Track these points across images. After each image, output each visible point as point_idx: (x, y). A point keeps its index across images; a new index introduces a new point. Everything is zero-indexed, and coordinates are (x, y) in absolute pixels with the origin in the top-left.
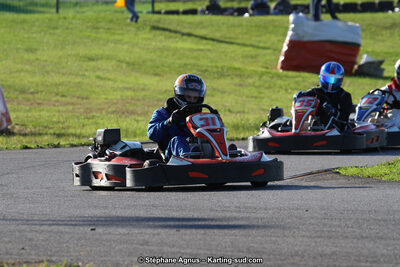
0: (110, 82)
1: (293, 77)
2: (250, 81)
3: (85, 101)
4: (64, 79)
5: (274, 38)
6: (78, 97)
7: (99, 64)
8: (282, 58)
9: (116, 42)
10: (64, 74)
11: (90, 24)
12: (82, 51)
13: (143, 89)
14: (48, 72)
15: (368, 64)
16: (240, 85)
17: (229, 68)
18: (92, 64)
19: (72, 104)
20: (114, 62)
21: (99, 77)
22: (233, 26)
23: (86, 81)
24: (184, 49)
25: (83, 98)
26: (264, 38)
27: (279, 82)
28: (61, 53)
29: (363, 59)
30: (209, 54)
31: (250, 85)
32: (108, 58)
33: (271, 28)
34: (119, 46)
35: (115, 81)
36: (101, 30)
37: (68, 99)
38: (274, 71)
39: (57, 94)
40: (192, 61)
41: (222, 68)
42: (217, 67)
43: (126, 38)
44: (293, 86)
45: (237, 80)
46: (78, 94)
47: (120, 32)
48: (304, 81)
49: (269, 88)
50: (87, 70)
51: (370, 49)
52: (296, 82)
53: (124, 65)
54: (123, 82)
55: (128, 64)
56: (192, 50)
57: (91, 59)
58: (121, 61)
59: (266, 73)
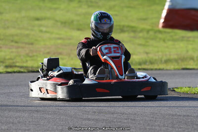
0: (48, 35)
1: (169, 33)
2: (141, 35)
3: (31, 46)
4: (19, 32)
6: (26, 43)
7: (43, 22)
9: (56, 9)
10: (19, 29)
12: (32, 14)
13: (70, 39)
14: (8, 27)
16: (134, 37)
17: (128, 26)
18: (37, 22)
19: (23, 48)
21: (41, 31)
26: (153, 7)
27: (160, 36)
28: (17, 15)
31: (140, 37)
32: (49, 19)
34: (58, 12)
35: (52, 33)
37: (20, 45)
38: (156, 29)
39: (12, 41)
41: (124, 26)
42: (120, 26)
43: (62, 6)
45: (132, 34)
46: (27, 41)
49: (152, 39)
52: (171, 36)
53: (59, 24)
54: (57, 34)
55: (62, 23)
57: (38, 19)
58: (57, 21)
59: (152, 30)
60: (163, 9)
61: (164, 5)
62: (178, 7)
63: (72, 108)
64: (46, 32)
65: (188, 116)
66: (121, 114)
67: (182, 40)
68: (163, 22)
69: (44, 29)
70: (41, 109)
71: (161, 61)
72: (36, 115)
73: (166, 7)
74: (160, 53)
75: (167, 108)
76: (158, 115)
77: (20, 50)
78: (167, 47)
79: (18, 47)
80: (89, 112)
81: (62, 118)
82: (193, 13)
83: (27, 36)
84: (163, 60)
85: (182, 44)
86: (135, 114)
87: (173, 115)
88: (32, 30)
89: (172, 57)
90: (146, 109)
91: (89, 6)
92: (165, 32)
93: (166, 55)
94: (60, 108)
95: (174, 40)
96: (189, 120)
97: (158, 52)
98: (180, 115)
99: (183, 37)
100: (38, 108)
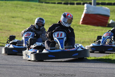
0: (18, 26)
1: (85, 27)
3: (9, 32)
4: (3, 24)
5: (80, 13)
6: (6, 30)
7: (16, 19)
8: (82, 20)
9: (24, 12)
10: (3, 22)
11: (14, 5)
12: (10, 14)
15: (112, 23)
18: (13, 19)
19: (4, 33)
20: (21, 19)
21: (15, 24)
22: (66, 8)
23: (10, 25)
24: (47, 15)
25: (8, 31)
26: (76, 13)
27: (80, 28)
28: (2, 15)
29: (110, 22)
30: (56, 17)
32: (19, 17)
33: (79, 9)
34: (24, 14)
35: (21, 25)
36: (18, 8)
37: (3, 31)
38: (78, 24)
40: (49, 20)
43: (27, 11)
44: (84, 30)
46: (6, 29)
47: (25, 8)
48: (88, 28)
50: (11, 21)
51: (113, 18)
52: (86, 29)
53: (25, 20)
54: (24, 26)
55: (26, 20)
56: (50, 16)
57: (13, 17)
58: (23, 19)
59: (76, 25)
60: (82, 14)
61: (83, 12)
62: (90, 13)
63: (30, 66)
64: (17, 24)
65: (93, 73)
66: (57, 70)
67: (92, 31)
68: (82, 21)
69: (17, 23)
70: (13, 67)
71: (80, 42)
72: (10, 70)
73: (84, 13)
74: (80, 38)
75: (82, 68)
76: (77, 72)
77: (3, 34)
78: (84, 35)
79: (2, 32)
80: (39, 69)
81: (24, 72)
82: (98, 16)
83: (7, 26)
84: (81, 42)
85: (92, 33)
86: (65, 71)
87: (85, 72)
88: (10, 23)
89: (86, 40)
90: (71, 68)
91: (42, 11)
92: (83, 26)
93: (83, 39)
94: (23, 66)
95: (87, 31)
96: (94, 75)
97: (79, 37)
98: (89, 72)
99: (93, 29)
100: (11, 66)
